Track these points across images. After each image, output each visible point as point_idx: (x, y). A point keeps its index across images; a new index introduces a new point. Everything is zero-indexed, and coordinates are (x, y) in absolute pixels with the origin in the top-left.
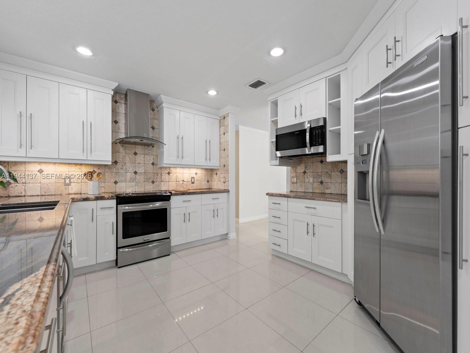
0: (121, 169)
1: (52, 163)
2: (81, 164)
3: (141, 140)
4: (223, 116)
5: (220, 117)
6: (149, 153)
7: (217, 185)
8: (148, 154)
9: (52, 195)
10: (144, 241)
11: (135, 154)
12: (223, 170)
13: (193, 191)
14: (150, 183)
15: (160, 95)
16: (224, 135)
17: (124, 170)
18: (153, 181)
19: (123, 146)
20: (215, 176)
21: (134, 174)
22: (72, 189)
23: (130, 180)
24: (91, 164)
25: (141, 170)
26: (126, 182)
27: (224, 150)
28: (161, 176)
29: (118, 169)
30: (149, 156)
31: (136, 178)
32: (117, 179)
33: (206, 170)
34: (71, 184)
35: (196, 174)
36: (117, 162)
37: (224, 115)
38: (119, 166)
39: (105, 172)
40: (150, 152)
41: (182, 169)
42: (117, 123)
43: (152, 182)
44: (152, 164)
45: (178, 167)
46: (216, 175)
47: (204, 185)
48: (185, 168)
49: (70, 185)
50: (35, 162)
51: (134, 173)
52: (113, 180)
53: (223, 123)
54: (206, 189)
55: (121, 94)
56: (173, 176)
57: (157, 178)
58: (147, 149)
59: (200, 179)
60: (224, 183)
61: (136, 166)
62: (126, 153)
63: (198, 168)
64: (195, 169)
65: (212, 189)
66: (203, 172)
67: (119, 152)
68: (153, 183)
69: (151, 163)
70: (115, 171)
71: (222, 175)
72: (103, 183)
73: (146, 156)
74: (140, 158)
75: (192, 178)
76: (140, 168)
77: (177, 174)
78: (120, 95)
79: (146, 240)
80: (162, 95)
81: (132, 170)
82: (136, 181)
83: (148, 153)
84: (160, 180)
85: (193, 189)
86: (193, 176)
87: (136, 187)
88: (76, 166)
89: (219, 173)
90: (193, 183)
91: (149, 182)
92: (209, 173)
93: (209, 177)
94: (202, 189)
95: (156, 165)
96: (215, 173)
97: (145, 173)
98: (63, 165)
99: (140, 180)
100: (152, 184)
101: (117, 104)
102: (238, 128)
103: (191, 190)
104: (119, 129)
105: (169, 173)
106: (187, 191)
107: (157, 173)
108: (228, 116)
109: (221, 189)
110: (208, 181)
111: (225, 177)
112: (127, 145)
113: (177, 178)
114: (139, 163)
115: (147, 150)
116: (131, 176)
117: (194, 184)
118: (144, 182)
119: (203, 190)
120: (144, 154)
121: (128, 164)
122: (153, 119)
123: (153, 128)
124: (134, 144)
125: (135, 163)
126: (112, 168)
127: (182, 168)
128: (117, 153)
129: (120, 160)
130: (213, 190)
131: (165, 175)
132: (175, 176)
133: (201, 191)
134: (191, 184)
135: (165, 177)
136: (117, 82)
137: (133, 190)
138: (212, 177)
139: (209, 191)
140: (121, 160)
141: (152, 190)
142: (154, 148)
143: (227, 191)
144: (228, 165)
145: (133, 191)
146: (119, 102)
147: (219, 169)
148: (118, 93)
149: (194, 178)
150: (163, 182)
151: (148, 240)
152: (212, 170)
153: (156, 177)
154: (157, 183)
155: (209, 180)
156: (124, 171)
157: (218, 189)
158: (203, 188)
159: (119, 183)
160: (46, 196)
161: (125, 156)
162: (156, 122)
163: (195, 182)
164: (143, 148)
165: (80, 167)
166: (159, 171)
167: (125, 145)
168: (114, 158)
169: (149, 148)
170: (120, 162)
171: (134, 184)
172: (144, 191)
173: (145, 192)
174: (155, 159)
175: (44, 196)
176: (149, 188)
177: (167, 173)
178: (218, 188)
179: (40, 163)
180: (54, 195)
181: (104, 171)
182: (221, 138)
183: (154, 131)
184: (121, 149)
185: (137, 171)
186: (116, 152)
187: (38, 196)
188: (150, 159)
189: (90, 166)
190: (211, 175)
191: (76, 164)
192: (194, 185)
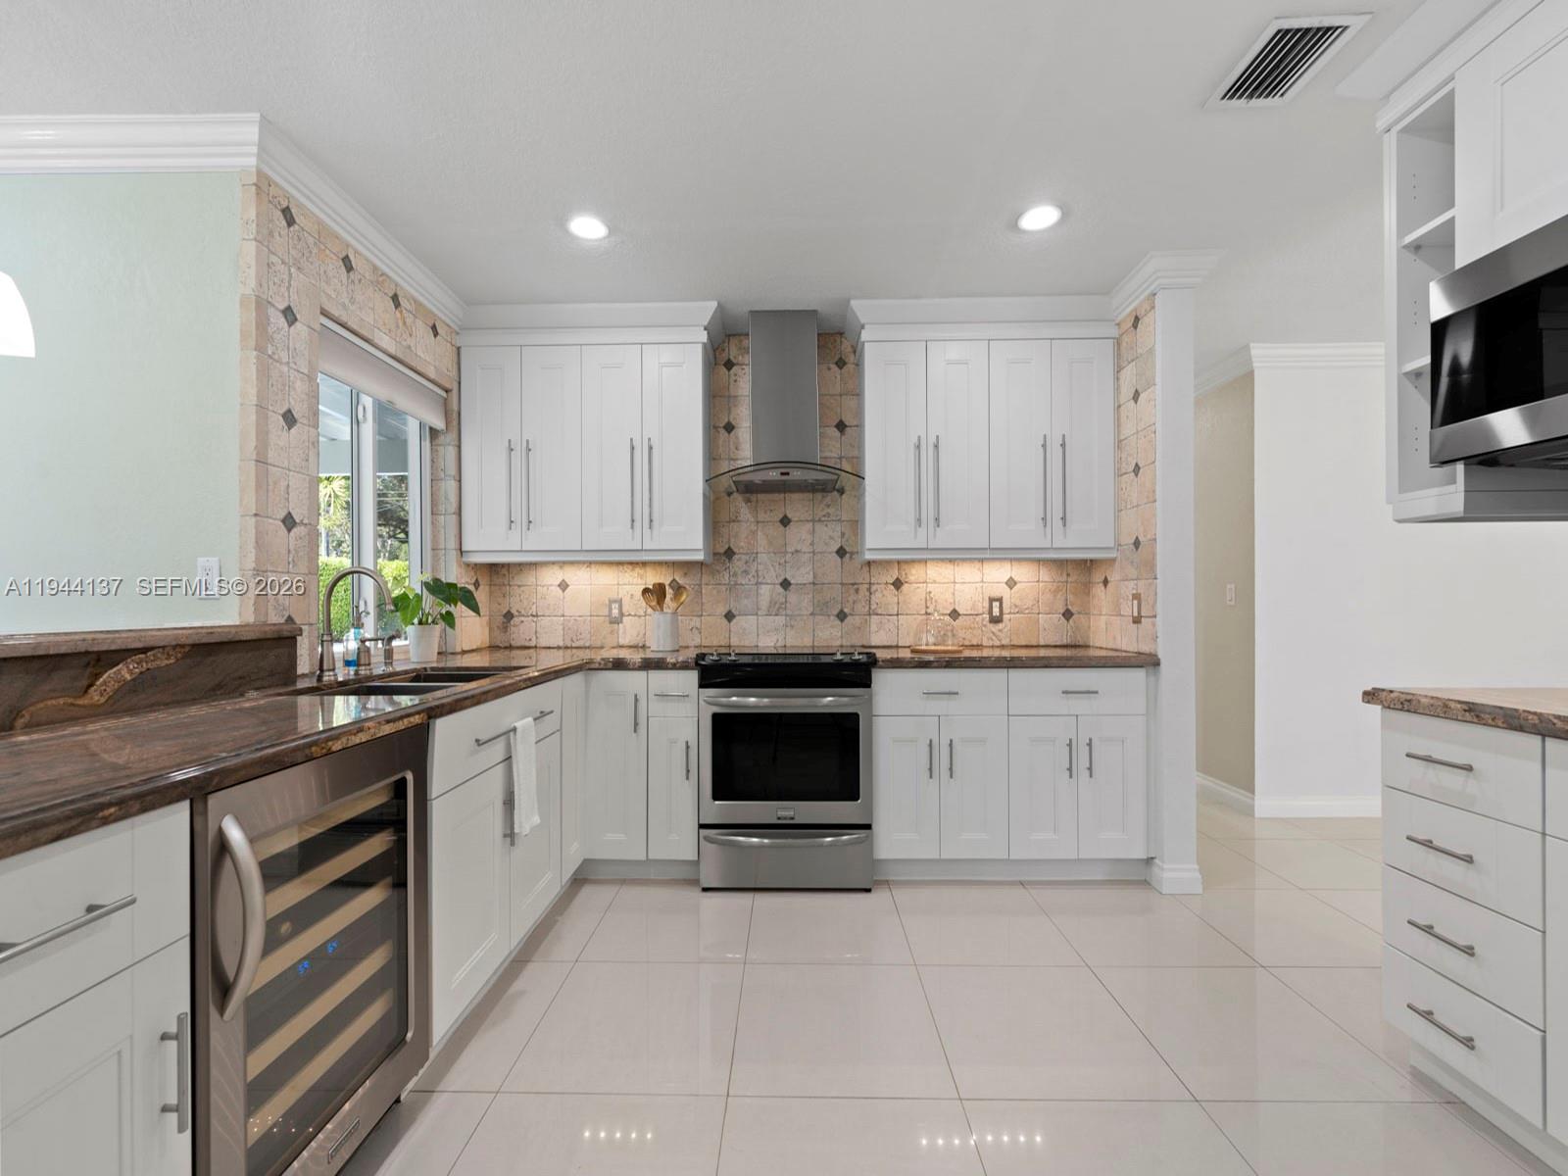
0: (744, 574)
1: (584, 563)
2: (644, 564)
3: (782, 474)
4: (1130, 314)
5: (1118, 324)
6: (829, 515)
7: (1108, 630)
8: (823, 519)
9: (586, 648)
10: (779, 818)
11: (785, 521)
12: (1132, 562)
13: (997, 653)
14: (832, 618)
15: (849, 301)
16: (1136, 402)
17: (753, 576)
18: (842, 611)
19: (748, 501)
20: (1098, 590)
21: (781, 590)
22: (625, 632)
23: (770, 607)
24: (666, 563)
25: (801, 576)
26: (757, 614)
27: (1137, 469)
28: (871, 594)
29: (735, 575)
30: (826, 525)
31: (786, 601)
32: (734, 608)
33: (1060, 564)
34: (621, 619)
35: (1011, 583)
36: (734, 553)
37: (1135, 309)
38: (738, 564)
39: (700, 585)
40: (831, 510)
41: (950, 567)
42: (732, 430)
43: (838, 616)
44: (838, 552)
45: (933, 559)
46: (1101, 585)
47: (1050, 630)
48: (964, 560)
49: (621, 622)
50: (553, 563)
51: (781, 584)
52: (722, 610)
53: (1132, 348)
54: (1056, 646)
55: (742, 337)
56: (914, 593)
57: (854, 602)
58: (821, 502)
59: (1029, 603)
60: (1137, 621)
61: (785, 562)
62: (758, 522)
63: (1019, 560)
64: (1007, 566)
65: (1087, 647)
66: (1045, 575)
67: (738, 521)
68: (842, 621)
69: (835, 550)
70: (727, 582)
71: (1129, 588)
72: (695, 618)
73: (818, 526)
74: (799, 536)
75: (991, 600)
76: (798, 569)
77: (931, 587)
78: (741, 341)
79: (785, 818)
80: (856, 298)
81: (774, 575)
82: (789, 612)
83: (824, 516)
84: (867, 608)
85: (997, 643)
86: (997, 594)
87: (788, 629)
88: (633, 570)
89: (1114, 577)
90: (996, 620)
91: (829, 616)
92: (1070, 580)
93: (1070, 597)
94: (1038, 646)
95: (852, 553)
96: (1098, 577)
97: (814, 584)
98: (605, 567)
99: (800, 609)
100: (838, 622)
101: (732, 372)
102: (1249, 361)
103: (986, 647)
104: (737, 449)
105: (898, 584)
106: (960, 652)
107: (853, 584)
108: (1153, 307)
109: (1124, 648)
110: (1068, 615)
111: (1137, 597)
112: (761, 496)
113: (928, 599)
114: (797, 551)
115: (822, 506)
116: (771, 596)
117: (1000, 626)
118: (812, 614)
119: (1042, 653)
120: (813, 521)
121: (763, 557)
122: (841, 395)
123: (841, 426)
124: (779, 492)
125: (786, 552)
126: (718, 571)
127: (951, 561)
128: (732, 524)
129: (740, 544)
130: (1092, 653)
131: (885, 592)
132: (922, 589)
133: (1033, 653)
134: (991, 625)
135: (885, 596)
136: (713, 300)
137: (778, 640)
138: (1088, 594)
139: (1074, 656)
140: (742, 544)
141: (838, 643)
142: (844, 496)
143: (1149, 662)
144: (1155, 540)
145: (779, 644)
146: (738, 364)
147: (1113, 560)
148: (734, 335)
149: (1000, 600)
150: (877, 614)
151: (792, 819)
152: (1087, 566)
153: (851, 599)
154: (857, 617)
155: (1074, 610)
156: (752, 579)
157: (1112, 649)
158: (1042, 643)
159: (737, 618)
160: (574, 651)
161: (754, 533)
162: (849, 402)
163: (1006, 617)
164: (809, 500)
165: (641, 572)
166: (863, 577)
167: (753, 497)
168: (725, 541)
169: (828, 499)
170: (741, 551)
171: (780, 620)
172: (813, 647)
173: (816, 651)
174: (846, 536)
175: (569, 651)
176: (827, 638)
177: (893, 584)
178: (1111, 645)
179: (563, 564)
180: (589, 647)
181: (698, 582)
182: (1123, 419)
183: (843, 438)
184: (745, 513)
185: (789, 578)
186: (729, 522)
187: (559, 648)
188: (830, 536)
189: (664, 569)
190: (1086, 588)
191: (633, 564)
192: (1000, 631)
